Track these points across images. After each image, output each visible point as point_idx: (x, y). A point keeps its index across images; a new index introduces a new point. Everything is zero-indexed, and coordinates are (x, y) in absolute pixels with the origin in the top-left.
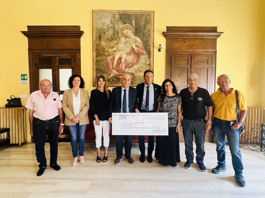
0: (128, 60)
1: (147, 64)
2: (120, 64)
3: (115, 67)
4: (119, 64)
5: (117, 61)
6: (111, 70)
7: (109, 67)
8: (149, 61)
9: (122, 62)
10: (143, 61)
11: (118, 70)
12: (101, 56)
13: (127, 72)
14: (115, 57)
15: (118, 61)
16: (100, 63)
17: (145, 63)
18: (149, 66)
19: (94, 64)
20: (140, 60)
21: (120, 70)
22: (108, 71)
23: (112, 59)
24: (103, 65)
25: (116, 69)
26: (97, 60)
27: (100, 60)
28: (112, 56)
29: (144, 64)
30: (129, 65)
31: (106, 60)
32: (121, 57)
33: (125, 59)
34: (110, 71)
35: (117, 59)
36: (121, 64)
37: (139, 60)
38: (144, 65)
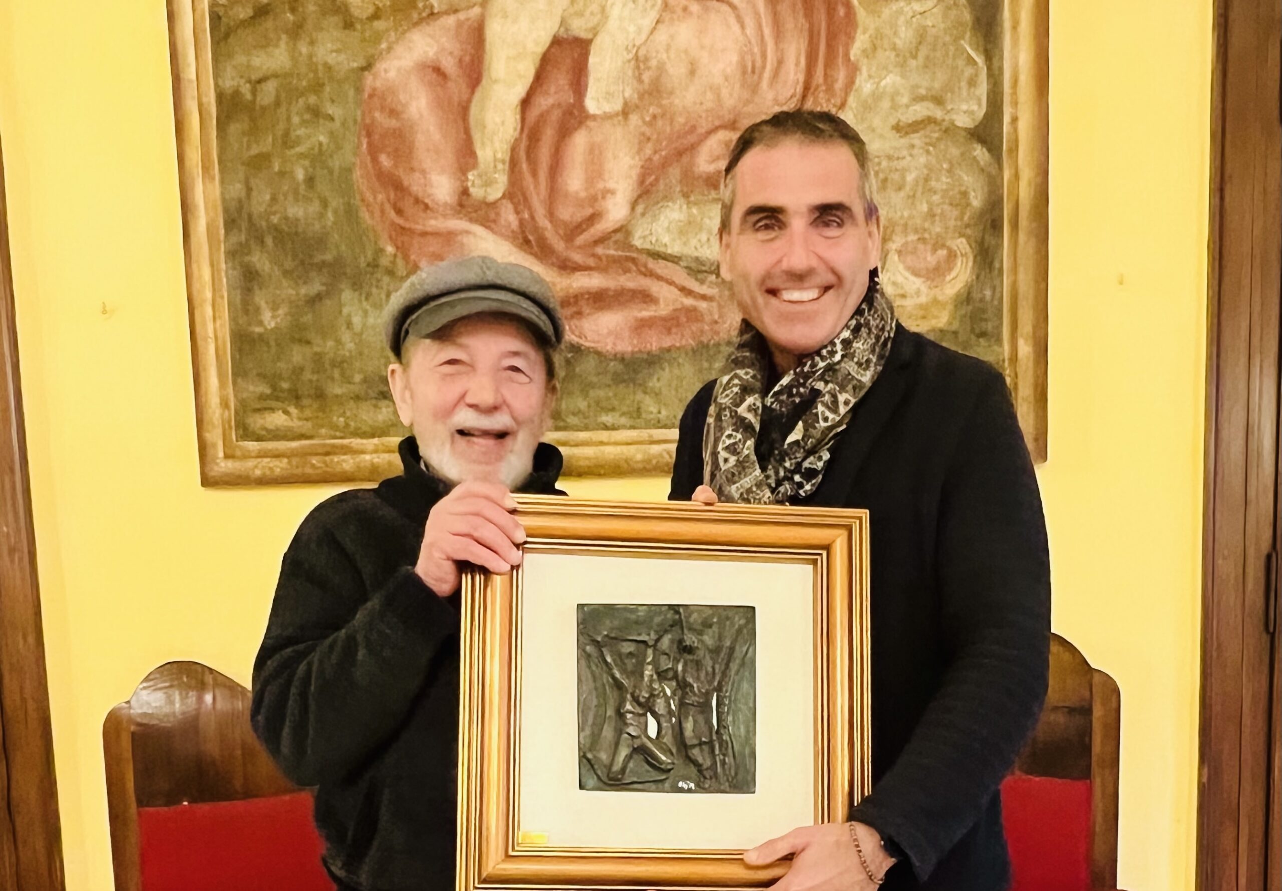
0: (676, 70)
1: (950, 130)
2: (565, 132)
3: (495, 193)
4: (548, 135)
5: (520, 90)
6: (449, 237)
7: (414, 183)
8: (982, 89)
9: (592, 104)
10: (891, 80)
11: (544, 222)
12: (296, 31)
13: (674, 249)
14: (495, 30)
15: (543, 102)
16: (287, 141)
17: (921, 110)
18: (980, 152)
19: (194, 156)
20: (853, 70)
21: (573, 231)
22: (403, 250)
23: (449, 64)
24: (318, 157)
25: (509, 216)
26: (229, 84)
27: (270, 87)
28: (450, 20)
29: (915, 127)
30: (692, 148)
31: (369, 80)
32: (579, 27)
33: (639, 62)
34: (433, 245)
35: (528, 70)
36: (580, 141)
37: (841, 76)
38: (917, 139)
